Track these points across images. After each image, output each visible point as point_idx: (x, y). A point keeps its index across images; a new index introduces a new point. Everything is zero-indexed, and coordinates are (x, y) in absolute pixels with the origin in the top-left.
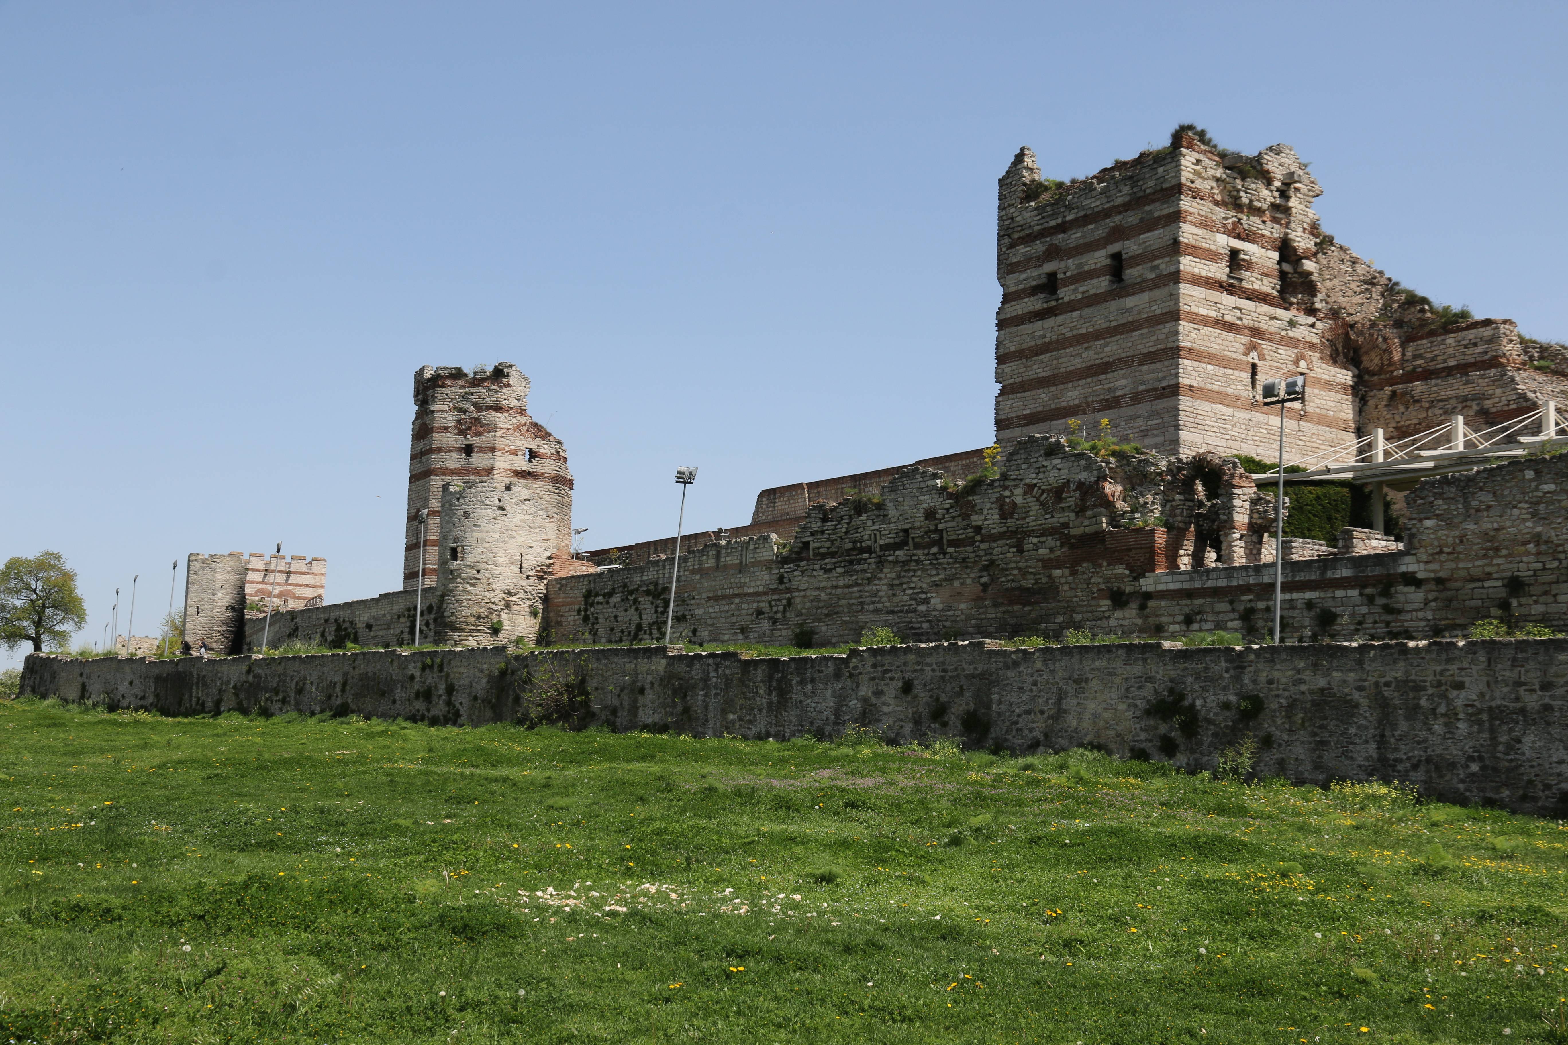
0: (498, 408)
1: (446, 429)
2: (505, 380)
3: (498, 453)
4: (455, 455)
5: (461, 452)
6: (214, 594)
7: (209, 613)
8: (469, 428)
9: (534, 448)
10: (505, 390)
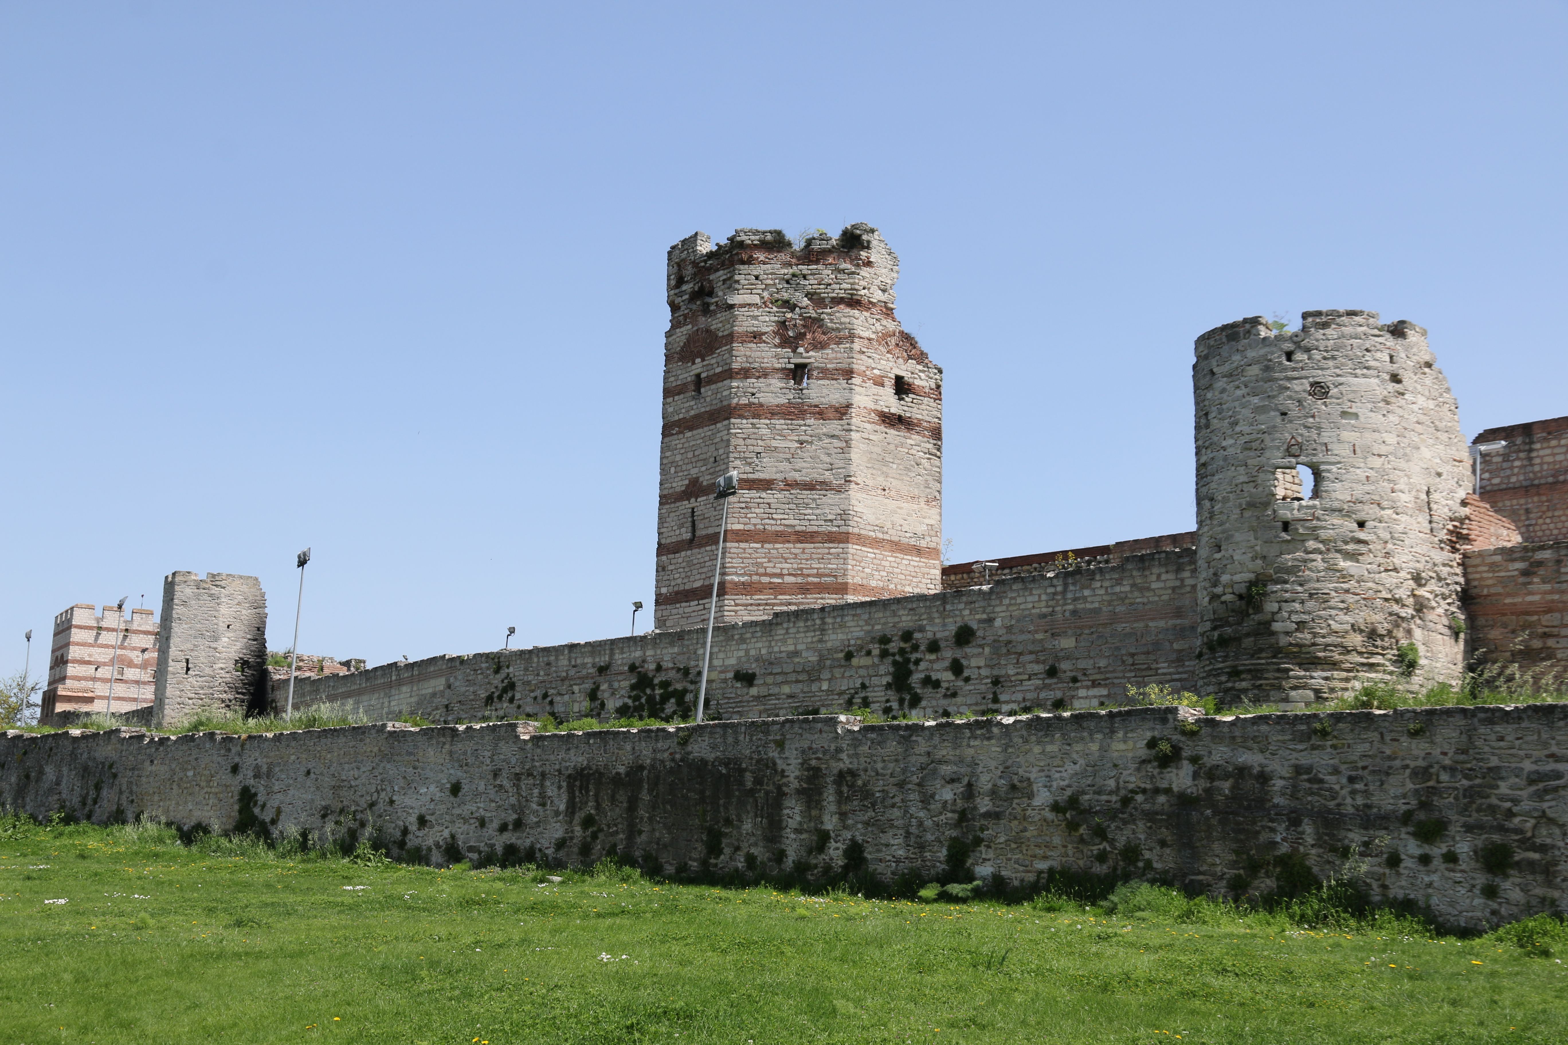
0: (854, 302)
1: (756, 336)
2: (863, 254)
3: (856, 380)
4: (776, 383)
5: (787, 377)
6: (216, 639)
7: (208, 671)
8: (801, 336)
9: (907, 376)
10: (865, 272)
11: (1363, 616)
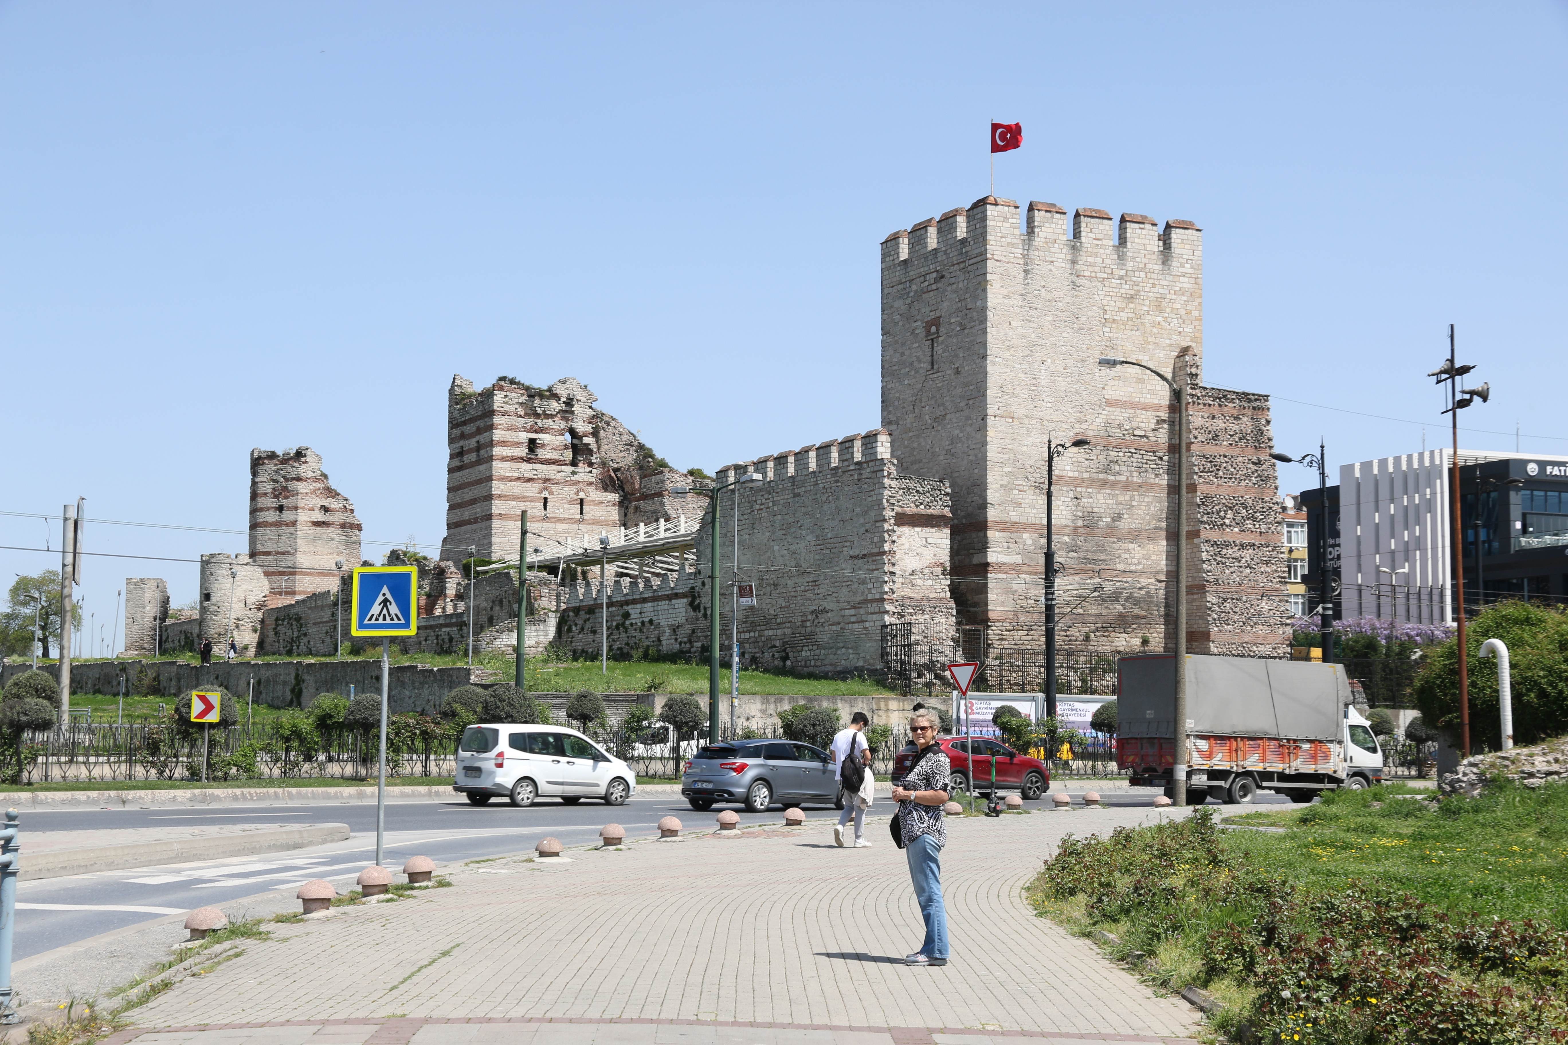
0: (299, 479)
1: (266, 494)
2: (303, 459)
3: (300, 510)
4: (272, 513)
5: (276, 511)
6: (144, 608)
7: (141, 622)
8: (280, 494)
9: (327, 505)
10: (303, 466)
11: (217, 630)
